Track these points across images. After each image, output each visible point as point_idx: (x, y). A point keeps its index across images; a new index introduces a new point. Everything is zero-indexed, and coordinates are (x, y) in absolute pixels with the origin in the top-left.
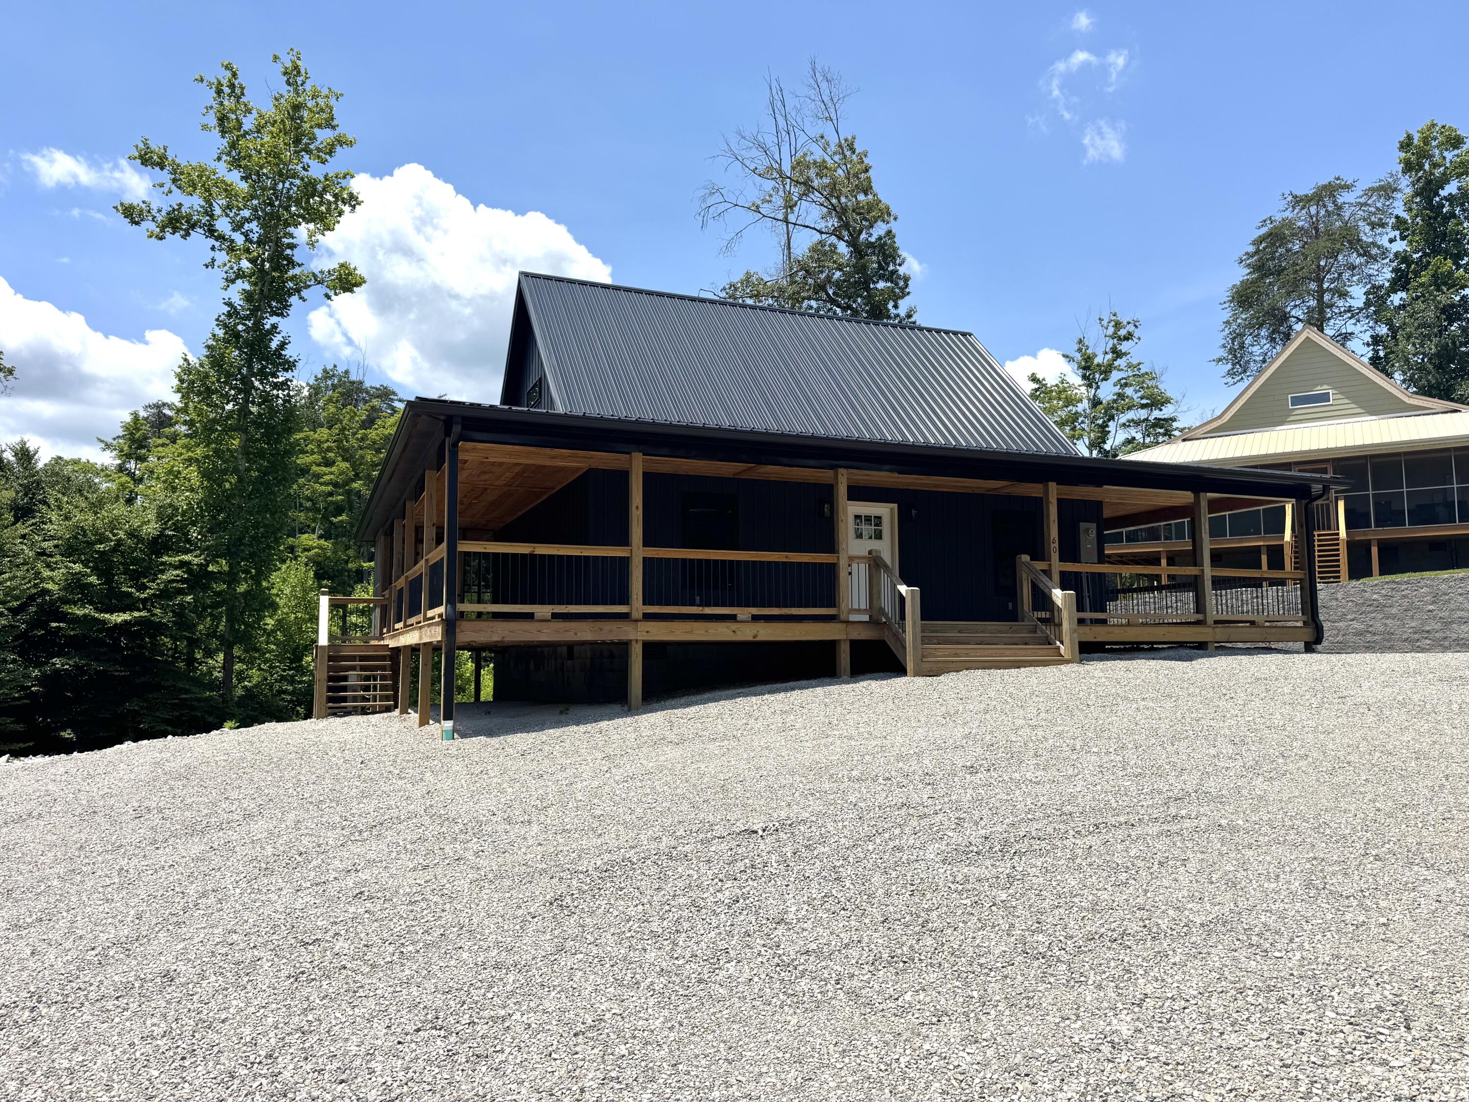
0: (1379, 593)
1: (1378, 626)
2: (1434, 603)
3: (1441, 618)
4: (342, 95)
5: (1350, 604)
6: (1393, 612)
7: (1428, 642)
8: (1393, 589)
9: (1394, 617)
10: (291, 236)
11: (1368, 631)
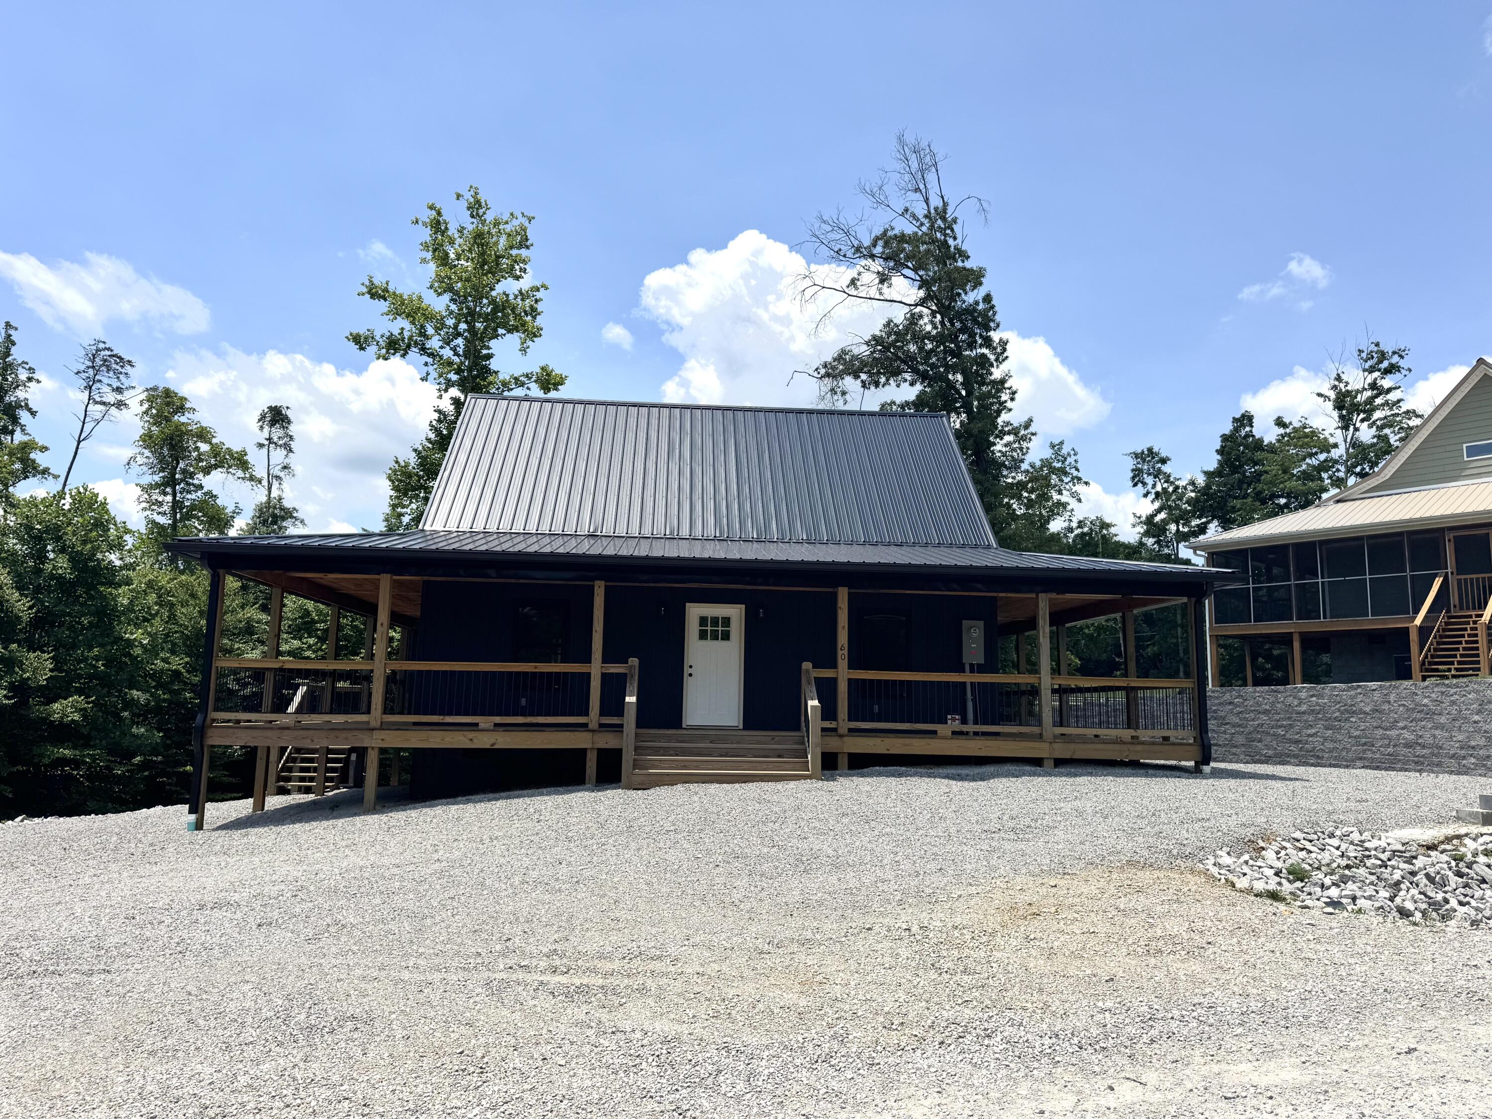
0: (1429, 697)
1: (1427, 738)
2: (1479, 712)
3: (1485, 732)
4: (534, 218)
5: (1401, 708)
6: (1441, 721)
7: (1473, 760)
8: (1443, 693)
9: (1441, 727)
10: (489, 348)
11: (1417, 743)
